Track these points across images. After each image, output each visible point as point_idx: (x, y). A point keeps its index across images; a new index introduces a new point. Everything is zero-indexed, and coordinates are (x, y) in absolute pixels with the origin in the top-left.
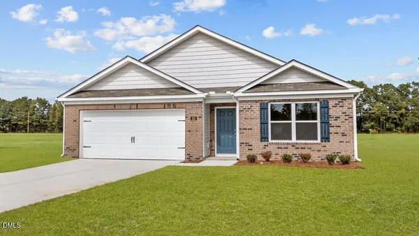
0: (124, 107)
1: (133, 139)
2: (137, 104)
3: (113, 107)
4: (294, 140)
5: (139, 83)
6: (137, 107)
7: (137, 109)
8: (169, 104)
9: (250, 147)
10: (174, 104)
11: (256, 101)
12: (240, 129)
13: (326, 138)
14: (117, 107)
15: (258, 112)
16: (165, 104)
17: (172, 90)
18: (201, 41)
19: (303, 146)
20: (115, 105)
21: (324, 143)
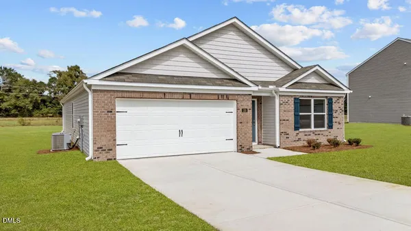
0: (176, 96)
1: (181, 132)
2: (190, 94)
3: (162, 96)
4: (313, 129)
5: (190, 69)
6: (190, 96)
7: (190, 99)
8: (222, 95)
9: (288, 136)
10: (227, 95)
11: (291, 96)
12: (280, 120)
13: (330, 127)
14: (167, 96)
15: (293, 106)
16: (218, 95)
17: (225, 81)
18: (232, 33)
19: (319, 133)
20: (165, 93)
21: (330, 130)
